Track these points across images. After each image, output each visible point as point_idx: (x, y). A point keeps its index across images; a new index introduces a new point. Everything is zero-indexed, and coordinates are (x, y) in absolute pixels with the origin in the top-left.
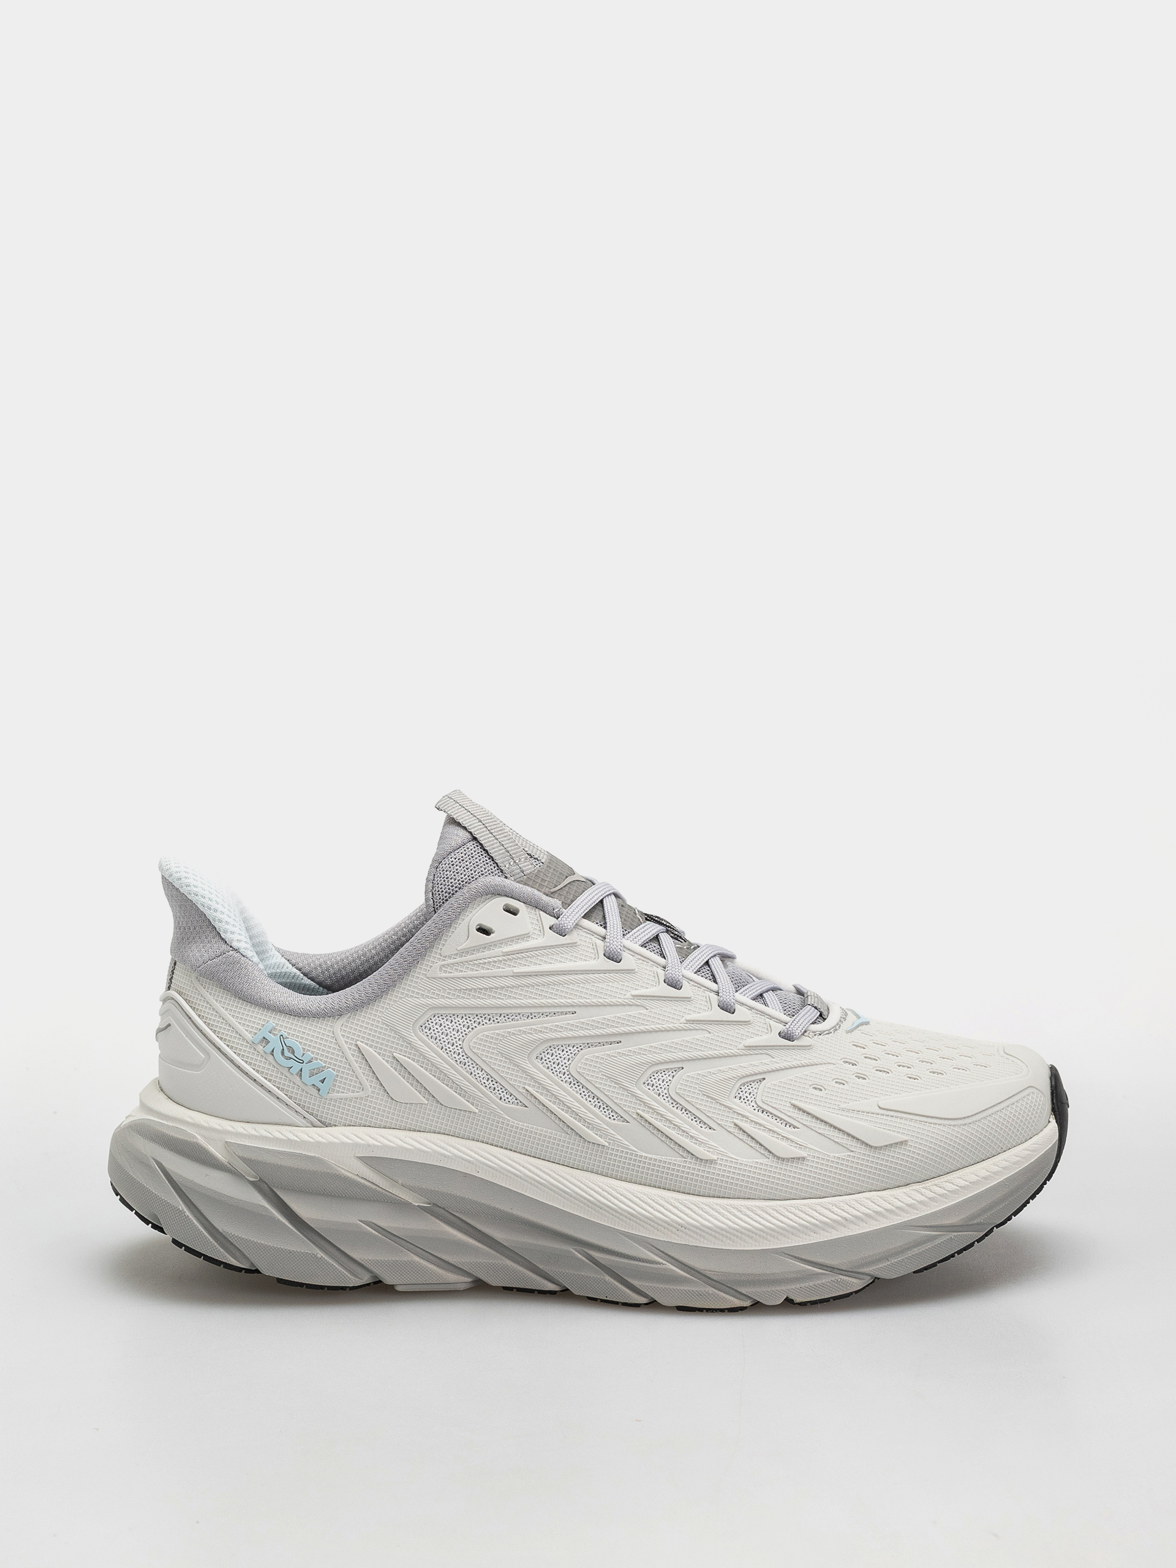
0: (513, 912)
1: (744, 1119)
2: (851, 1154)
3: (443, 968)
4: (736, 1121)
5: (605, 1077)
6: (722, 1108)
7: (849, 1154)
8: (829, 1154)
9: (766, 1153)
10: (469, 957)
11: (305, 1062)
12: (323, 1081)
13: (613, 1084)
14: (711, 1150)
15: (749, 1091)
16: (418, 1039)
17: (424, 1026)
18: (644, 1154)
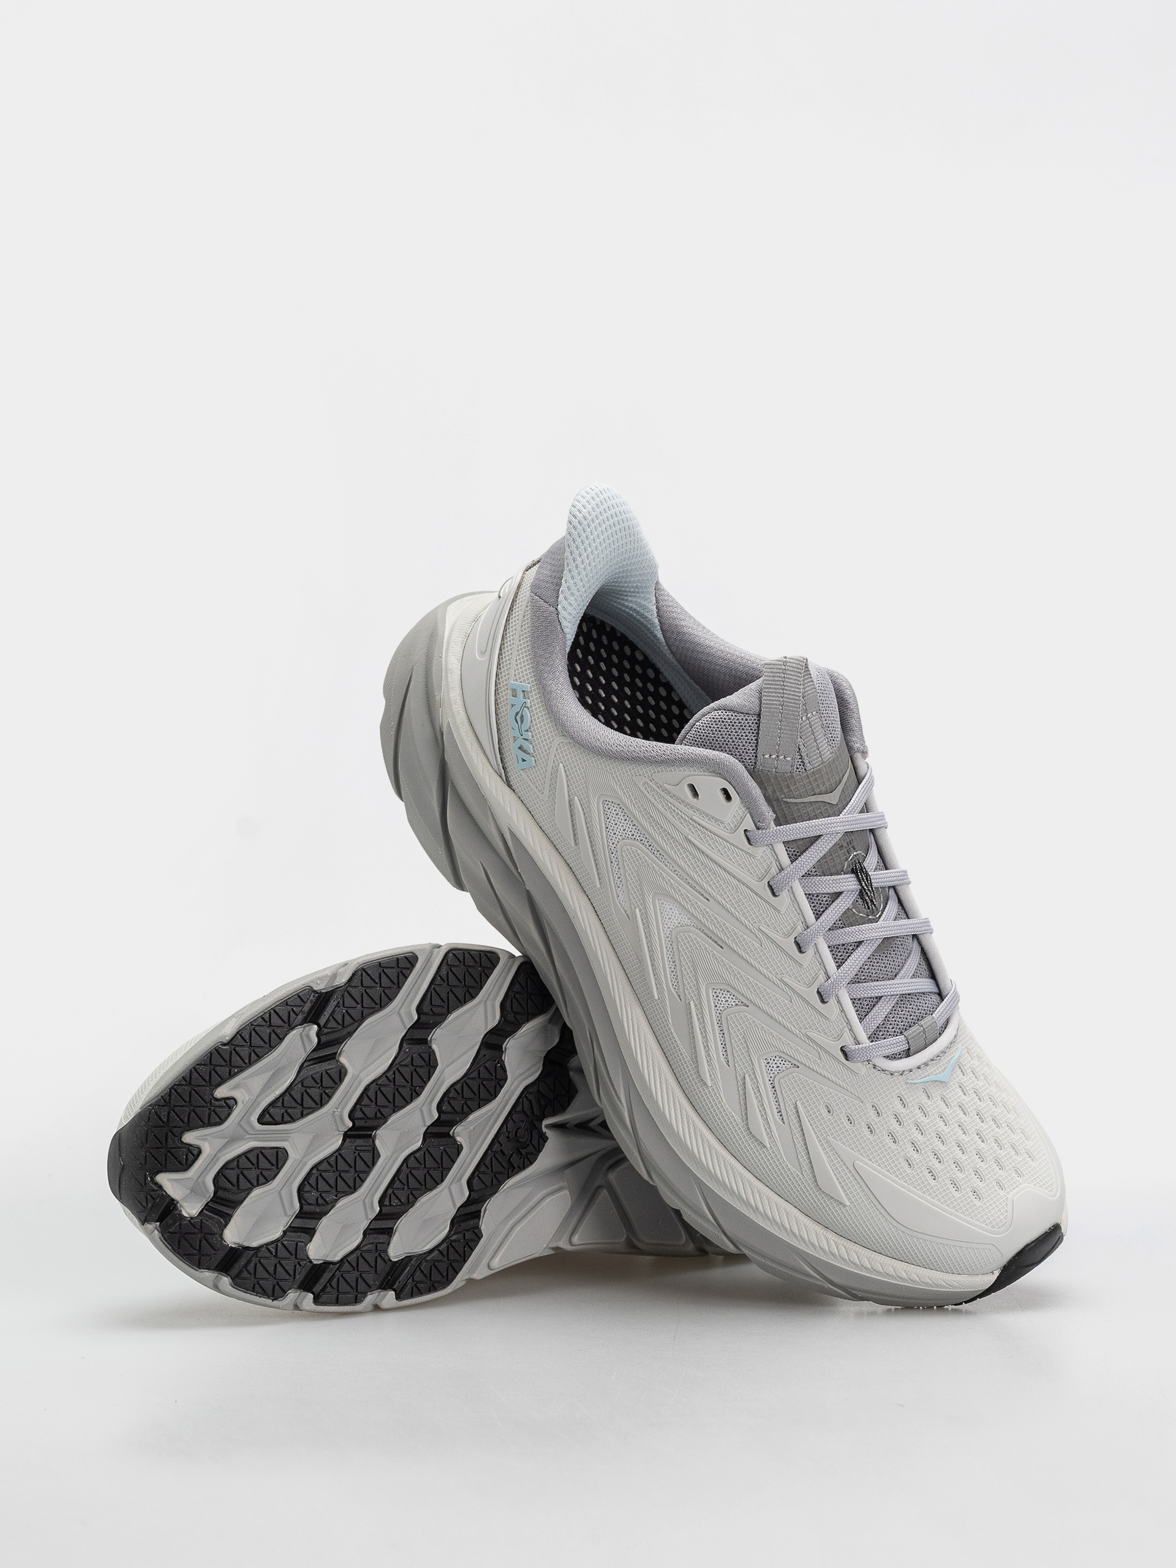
0: (728, 797)
1: (755, 1080)
2: (801, 1176)
3: (646, 785)
4: (747, 1076)
5: (691, 959)
6: (748, 1059)
7: (799, 1174)
8: (785, 1160)
9: (745, 1117)
10: (668, 797)
11: (522, 737)
12: (524, 760)
13: (692, 969)
14: (713, 1077)
15: (779, 1065)
16: (596, 806)
17: (607, 802)
18: (673, 1030)
